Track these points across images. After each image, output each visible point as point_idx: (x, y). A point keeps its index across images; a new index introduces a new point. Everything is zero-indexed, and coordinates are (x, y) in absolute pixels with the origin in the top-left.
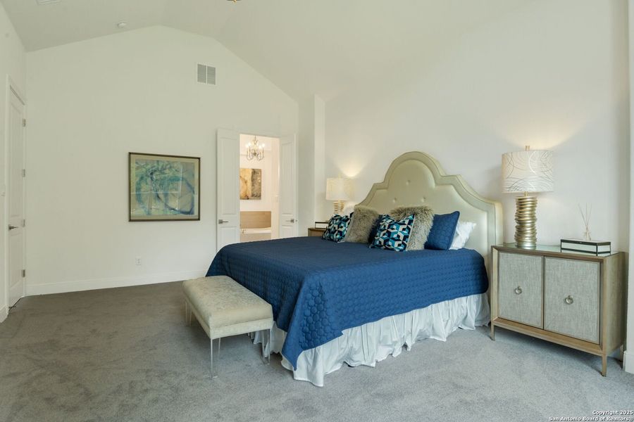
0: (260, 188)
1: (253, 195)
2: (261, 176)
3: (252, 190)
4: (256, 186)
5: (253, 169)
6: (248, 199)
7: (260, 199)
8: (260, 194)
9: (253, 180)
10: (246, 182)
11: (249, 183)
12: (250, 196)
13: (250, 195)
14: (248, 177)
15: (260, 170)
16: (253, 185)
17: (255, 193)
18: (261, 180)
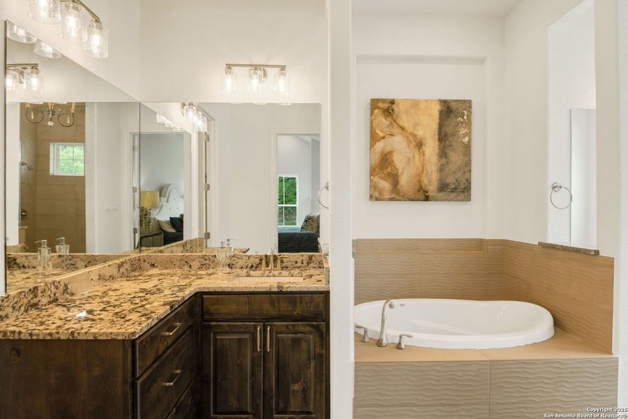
0: (468, 164)
1: (443, 187)
2: (469, 124)
3: (441, 170)
4: (456, 157)
5: (444, 103)
6: (427, 199)
7: (468, 199)
8: (469, 182)
9: (443, 137)
10: (420, 145)
11: (431, 147)
12: (432, 189)
13: (432, 187)
14: (428, 128)
15: (467, 104)
16: (443, 154)
17: (450, 180)
18: (469, 134)
